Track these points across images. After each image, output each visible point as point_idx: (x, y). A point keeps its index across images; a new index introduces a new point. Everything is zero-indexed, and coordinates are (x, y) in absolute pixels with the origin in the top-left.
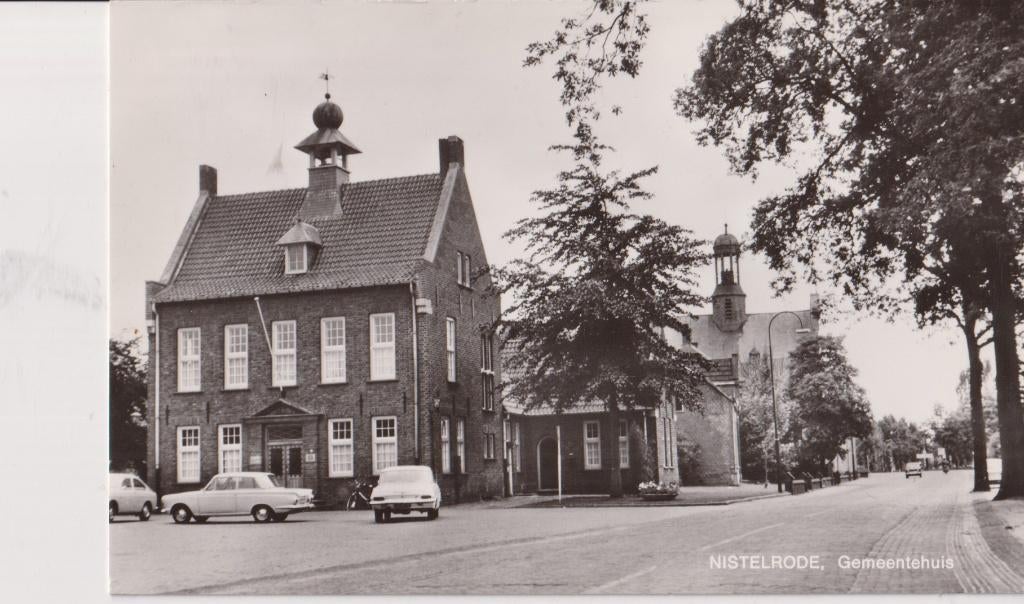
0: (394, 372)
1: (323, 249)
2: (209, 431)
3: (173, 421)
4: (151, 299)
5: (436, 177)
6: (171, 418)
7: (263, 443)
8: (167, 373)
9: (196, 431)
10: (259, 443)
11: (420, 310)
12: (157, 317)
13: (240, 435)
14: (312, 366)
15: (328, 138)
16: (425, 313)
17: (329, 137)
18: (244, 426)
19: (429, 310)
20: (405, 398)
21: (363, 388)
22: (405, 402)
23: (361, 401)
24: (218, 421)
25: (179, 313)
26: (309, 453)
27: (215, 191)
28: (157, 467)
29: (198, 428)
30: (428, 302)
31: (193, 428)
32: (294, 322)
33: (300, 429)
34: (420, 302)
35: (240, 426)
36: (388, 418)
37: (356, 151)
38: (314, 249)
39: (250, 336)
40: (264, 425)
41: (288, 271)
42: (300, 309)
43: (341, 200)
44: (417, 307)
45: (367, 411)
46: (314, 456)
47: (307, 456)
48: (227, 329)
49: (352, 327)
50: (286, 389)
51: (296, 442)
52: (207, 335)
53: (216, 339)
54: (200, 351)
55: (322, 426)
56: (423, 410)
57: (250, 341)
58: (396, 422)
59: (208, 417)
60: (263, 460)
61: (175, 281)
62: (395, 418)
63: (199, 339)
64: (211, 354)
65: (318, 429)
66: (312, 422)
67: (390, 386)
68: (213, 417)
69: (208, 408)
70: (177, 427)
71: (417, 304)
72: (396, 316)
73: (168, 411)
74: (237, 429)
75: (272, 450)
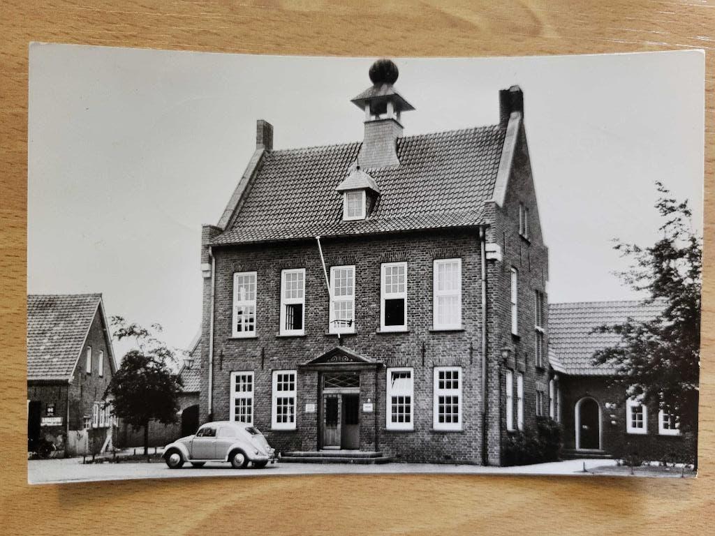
0: (460, 320)
1: (380, 197)
2: (264, 377)
3: (227, 366)
4: (208, 243)
5: (497, 128)
6: (225, 363)
7: (319, 391)
8: (223, 318)
9: (250, 377)
10: (315, 392)
11: (489, 256)
12: (214, 260)
13: (295, 382)
14: (371, 313)
15: (385, 91)
16: (496, 260)
17: (387, 90)
18: (298, 373)
19: (498, 256)
20: (471, 349)
21: (425, 337)
22: (471, 353)
23: (424, 350)
24: (273, 368)
25: (235, 257)
26: (367, 403)
27: (272, 147)
28: (210, 412)
29: (252, 373)
30: (497, 247)
31: (247, 374)
32: (353, 267)
33: (358, 378)
34: (489, 247)
35: (295, 373)
36: (452, 369)
37: (410, 107)
38: (372, 196)
39: (307, 281)
40: (320, 373)
41: (346, 218)
42: (359, 255)
43: (397, 152)
44: (486, 252)
45: (429, 362)
46: (371, 405)
47: (365, 405)
48: (284, 272)
49: (413, 273)
50: (345, 336)
51: (355, 391)
52: (263, 279)
53: (272, 284)
54: (256, 296)
55: (380, 376)
56: (491, 362)
57: (307, 286)
58: (460, 375)
59: (263, 363)
60: (319, 408)
61: (231, 226)
62: (459, 370)
63: (256, 283)
64: (268, 299)
65: (376, 378)
66: (369, 370)
67: (457, 335)
68: (267, 363)
69: (263, 355)
70: (230, 372)
71: (487, 250)
72: (463, 262)
73: (222, 356)
74: (292, 377)
75: (328, 399)
